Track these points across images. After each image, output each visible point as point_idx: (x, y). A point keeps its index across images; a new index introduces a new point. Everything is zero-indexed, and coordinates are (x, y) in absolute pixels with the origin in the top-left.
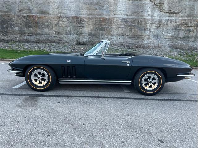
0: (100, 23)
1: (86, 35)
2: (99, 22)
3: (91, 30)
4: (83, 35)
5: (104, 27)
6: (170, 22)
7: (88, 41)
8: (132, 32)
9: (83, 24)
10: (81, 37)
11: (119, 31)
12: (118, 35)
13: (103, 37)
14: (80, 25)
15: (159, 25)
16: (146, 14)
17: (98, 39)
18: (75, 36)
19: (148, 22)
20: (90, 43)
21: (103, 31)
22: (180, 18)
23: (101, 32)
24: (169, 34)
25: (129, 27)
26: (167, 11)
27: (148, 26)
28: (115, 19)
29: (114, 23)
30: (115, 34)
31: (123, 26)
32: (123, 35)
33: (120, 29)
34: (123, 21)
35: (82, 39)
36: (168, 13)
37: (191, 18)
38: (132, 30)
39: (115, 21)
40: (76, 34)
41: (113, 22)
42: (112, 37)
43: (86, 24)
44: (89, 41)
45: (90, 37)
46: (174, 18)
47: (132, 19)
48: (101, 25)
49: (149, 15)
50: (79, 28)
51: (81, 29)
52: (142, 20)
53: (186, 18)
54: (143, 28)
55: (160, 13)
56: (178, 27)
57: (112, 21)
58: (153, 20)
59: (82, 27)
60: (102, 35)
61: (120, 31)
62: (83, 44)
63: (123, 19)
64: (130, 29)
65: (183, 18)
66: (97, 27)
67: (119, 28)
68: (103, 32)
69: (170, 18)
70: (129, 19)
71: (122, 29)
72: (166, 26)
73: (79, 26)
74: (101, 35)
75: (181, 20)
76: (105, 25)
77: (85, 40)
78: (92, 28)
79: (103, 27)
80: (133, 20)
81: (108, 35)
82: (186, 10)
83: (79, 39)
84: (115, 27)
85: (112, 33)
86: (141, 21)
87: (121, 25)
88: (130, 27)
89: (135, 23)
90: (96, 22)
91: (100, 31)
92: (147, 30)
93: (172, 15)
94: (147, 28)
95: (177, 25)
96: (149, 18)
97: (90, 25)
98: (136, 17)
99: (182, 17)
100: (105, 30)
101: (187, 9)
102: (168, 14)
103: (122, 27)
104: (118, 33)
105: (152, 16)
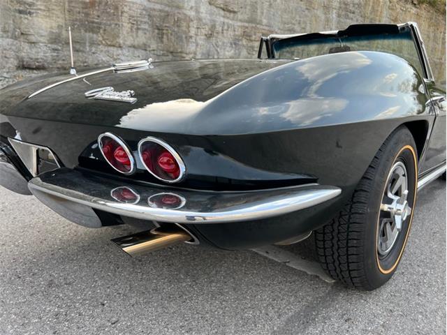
0: (83, 8)
1: (42, 39)
2: (81, 5)
3: (60, 27)
4: (33, 39)
5: (96, 23)
6: (226, 27)
7: (49, 59)
8: (162, 42)
9: (30, 6)
10: (26, 46)
11: (137, 36)
12: (134, 47)
13: (94, 50)
14: (21, 8)
15: (210, 32)
16: (186, 5)
17: (80, 54)
18: (10, 41)
19: (191, 24)
20: (59, 66)
21: (93, 32)
22: (239, 24)
23: (88, 35)
24: (227, 53)
25: (156, 31)
26: (222, 6)
27: (193, 32)
28: (126, 6)
29: (125, 15)
30: (128, 43)
31: (146, 27)
32: (144, 47)
33: (140, 33)
34: (144, 12)
35: (28, 53)
36: (223, 10)
37: (254, 25)
38: (162, 37)
39: (126, 9)
40: (10, 34)
41: (122, 13)
42: (120, 52)
43: (42, 8)
44: (55, 60)
45: (54, 46)
46: (230, 22)
47: (160, 11)
48: (87, 15)
49: (192, 8)
50: (21, 18)
51: (26, 21)
52: (180, 16)
53: (246, 25)
54: (184, 36)
55: (210, 7)
56: (239, 40)
57: (116, 8)
58: (200, 19)
59: (30, 13)
60: (92, 43)
61: (141, 38)
62: (38, 68)
63: (144, 9)
64: (158, 34)
65: (243, 24)
66: (76, 20)
67: (138, 29)
68: (95, 35)
69: (226, 21)
70: (154, 10)
71: (145, 33)
72: (220, 36)
73: (20, 12)
74: (87, 44)
75: (241, 27)
76: (98, 16)
77: (41, 55)
78: (61, 21)
79: (93, 22)
80: (163, 14)
81: (110, 46)
82: (245, 8)
83: (19, 50)
84: (127, 26)
85: (121, 42)
86: (179, 19)
87: (141, 22)
88: (159, 29)
89: (169, 23)
90: (73, 4)
91: (86, 31)
92: (190, 40)
93: (228, 14)
94: (191, 37)
95: (237, 35)
96: (192, 14)
97: (55, 12)
98: (167, 9)
99: (241, 21)
100: (101, 31)
101: (248, 7)
102: (222, 12)
103: (145, 29)
104: (136, 43)
105: (197, 12)
